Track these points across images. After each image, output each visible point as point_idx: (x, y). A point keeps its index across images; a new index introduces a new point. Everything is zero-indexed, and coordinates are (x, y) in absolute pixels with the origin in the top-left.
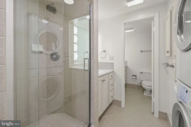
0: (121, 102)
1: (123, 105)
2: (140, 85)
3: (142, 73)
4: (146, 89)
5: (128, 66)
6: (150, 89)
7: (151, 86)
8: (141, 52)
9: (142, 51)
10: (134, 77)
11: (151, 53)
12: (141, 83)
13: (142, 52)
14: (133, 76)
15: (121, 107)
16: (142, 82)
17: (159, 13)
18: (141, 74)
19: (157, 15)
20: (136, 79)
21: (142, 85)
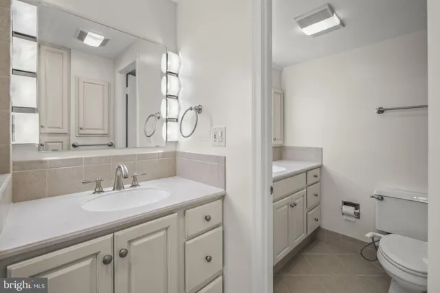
3: (381, 198)
5: (326, 163)
8: (381, 111)
9: (385, 106)
10: (351, 210)
12: (375, 241)
13: (385, 113)
14: (346, 204)
16: (384, 238)
18: (376, 201)
20: (358, 216)
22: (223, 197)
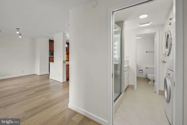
0: (134, 86)
1: (135, 88)
2: (146, 77)
3: (147, 68)
4: (151, 79)
6: (153, 79)
7: (154, 77)
8: (147, 52)
11: (154, 53)
12: (146, 76)
14: (140, 70)
15: (134, 89)
16: (148, 75)
17: (159, 31)
19: (158, 31)
20: (142, 73)
21: (147, 77)
22: (128, 66)
